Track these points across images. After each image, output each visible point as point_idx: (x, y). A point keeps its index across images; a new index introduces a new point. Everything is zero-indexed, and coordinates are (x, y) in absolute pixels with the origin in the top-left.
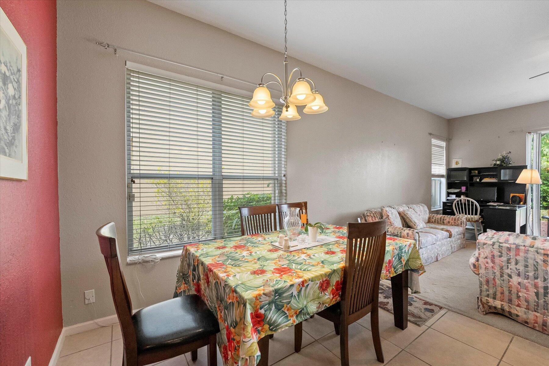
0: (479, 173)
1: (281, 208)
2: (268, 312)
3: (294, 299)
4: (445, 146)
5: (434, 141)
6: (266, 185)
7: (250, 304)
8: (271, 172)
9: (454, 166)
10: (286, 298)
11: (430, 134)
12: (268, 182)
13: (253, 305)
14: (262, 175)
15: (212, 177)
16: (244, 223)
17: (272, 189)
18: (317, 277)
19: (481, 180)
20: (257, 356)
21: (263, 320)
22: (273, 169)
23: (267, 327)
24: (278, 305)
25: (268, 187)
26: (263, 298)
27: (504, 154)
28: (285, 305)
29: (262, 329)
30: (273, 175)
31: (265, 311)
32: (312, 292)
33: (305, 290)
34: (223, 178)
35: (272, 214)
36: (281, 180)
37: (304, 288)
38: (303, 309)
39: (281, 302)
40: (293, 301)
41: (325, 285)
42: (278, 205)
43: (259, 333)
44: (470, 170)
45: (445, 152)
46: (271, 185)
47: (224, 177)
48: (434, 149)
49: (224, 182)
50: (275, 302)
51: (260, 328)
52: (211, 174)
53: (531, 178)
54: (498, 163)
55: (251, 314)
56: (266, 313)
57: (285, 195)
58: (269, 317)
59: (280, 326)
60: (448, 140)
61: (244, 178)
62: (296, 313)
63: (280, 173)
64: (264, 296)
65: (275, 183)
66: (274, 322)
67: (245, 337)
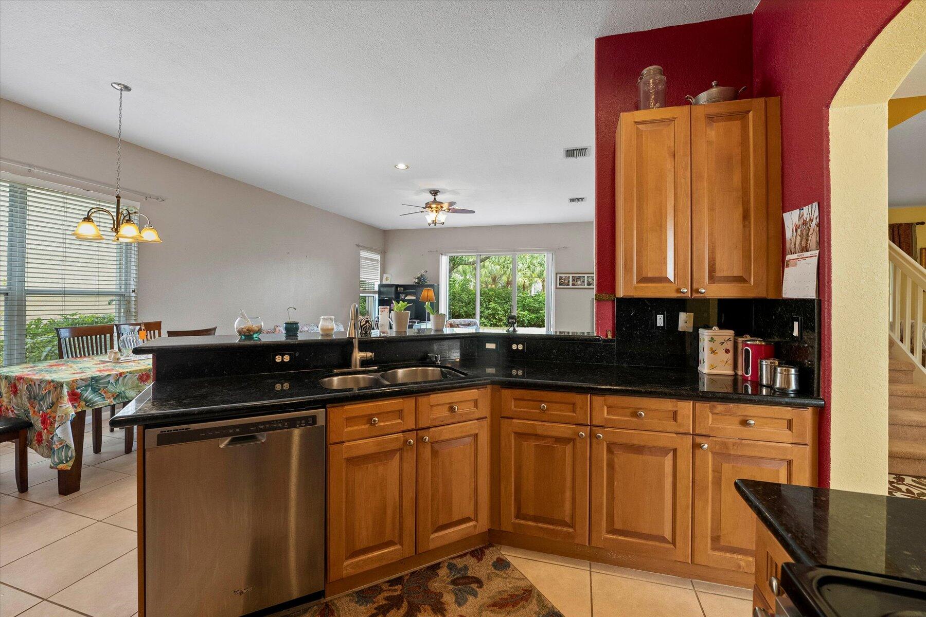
0: (404, 290)
1: (120, 329)
2: (84, 392)
3: (111, 385)
4: (379, 259)
5: (364, 254)
6: (107, 303)
7: (66, 385)
8: (114, 287)
9: (385, 282)
10: (103, 383)
11: (359, 246)
12: (109, 299)
13: (70, 386)
14: (97, 290)
15: (7, 292)
16: (63, 346)
17: (116, 307)
18: (136, 371)
19: (405, 297)
20: (72, 415)
21: (79, 398)
22: (118, 283)
23: (83, 403)
24: (94, 388)
25: (109, 304)
26: (79, 382)
27: (423, 272)
28: (102, 389)
29: (78, 405)
30: (118, 290)
31: (82, 391)
32: (130, 382)
33: (123, 380)
34: (27, 294)
35: (108, 336)
36: (130, 296)
37: (121, 378)
38: (121, 393)
39: (97, 386)
40: (110, 386)
41: (145, 377)
42: (116, 325)
43: (76, 408)
44: (397, 286)
45: (379, 265)
46: (114, 303)
47: (28, 292)
48: (363, 262)
49: (28, 299)
50: (91, 386)
51: (76, 404)
52: (6, 288)
53: (427, 296)
54: (416, 281)
55: (68, 392)
56: (82, 392)
57: (134, 314)
58: (85, 395)
59: (97, 404)
60: (383, 253)
61: (65, 293)
62: (113, 396)
63: (126, 288)
64: (80, 380)
65: (120, 301)
66: (90, 400)
67: (62, 403)
